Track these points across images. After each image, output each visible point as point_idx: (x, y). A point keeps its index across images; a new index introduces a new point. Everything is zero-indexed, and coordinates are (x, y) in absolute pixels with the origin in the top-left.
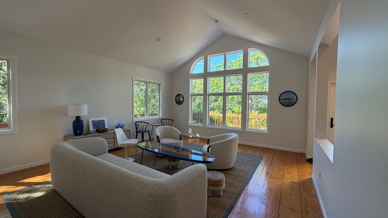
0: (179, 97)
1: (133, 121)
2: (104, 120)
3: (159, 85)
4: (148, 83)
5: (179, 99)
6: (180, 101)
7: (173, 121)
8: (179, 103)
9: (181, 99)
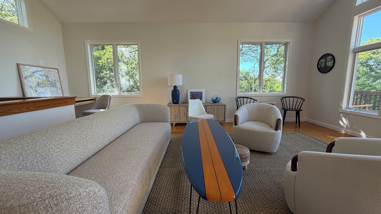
0: (326, 60)
1: (236, 96)
2: (202, 92)
3: (286, 44)
4: (264, 44)
5: (326, 62)
6: (326, 67)
7: (304, 100)
8: (324, 69)
9: (330, 64)
